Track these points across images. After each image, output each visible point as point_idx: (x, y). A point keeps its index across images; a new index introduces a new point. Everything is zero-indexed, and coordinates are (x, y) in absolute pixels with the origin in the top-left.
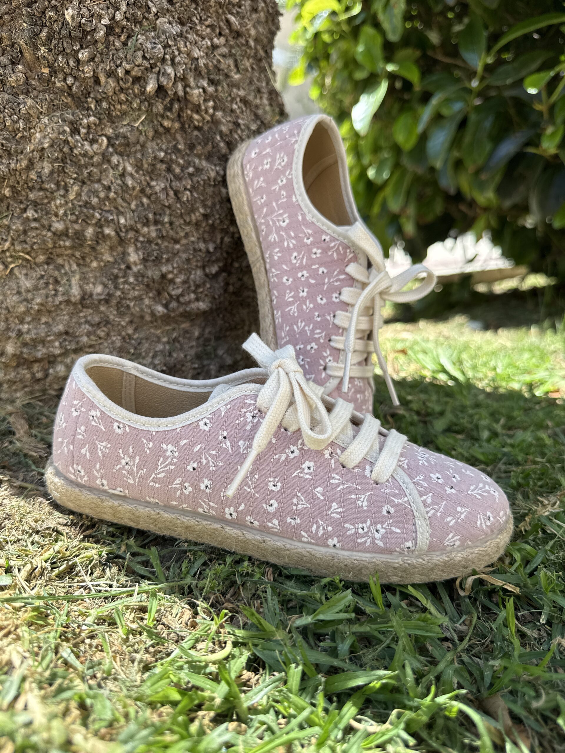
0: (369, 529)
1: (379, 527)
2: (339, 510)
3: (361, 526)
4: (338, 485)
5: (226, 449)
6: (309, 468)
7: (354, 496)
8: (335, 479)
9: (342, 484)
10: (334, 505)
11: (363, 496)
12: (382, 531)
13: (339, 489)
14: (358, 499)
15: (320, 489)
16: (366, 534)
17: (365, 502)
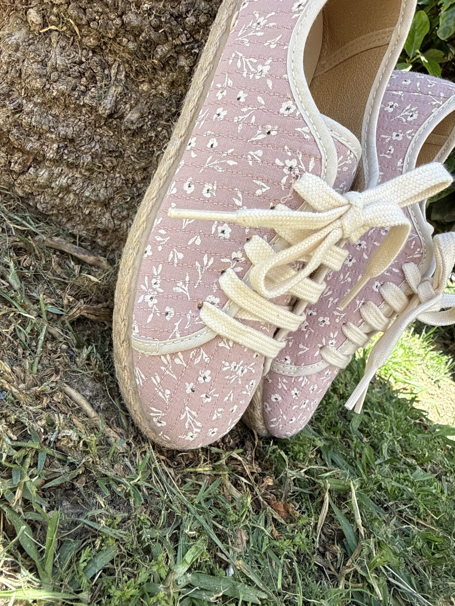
0: (154, 290)
1: (155, 301)
2: (176, 261)
3: (159, 282)
4: (201, 262)
5: (254, 134)
6: (223, 232)
7: (187, 279)
8: (208, 260)
9: (202, 267)
10: (181, 256)
11: (186, 289)
12: (150, 304)
13: (197, 264)
14: (184, 283)
15: (198, 242)
16: (150, 286)
17: (181, 290)
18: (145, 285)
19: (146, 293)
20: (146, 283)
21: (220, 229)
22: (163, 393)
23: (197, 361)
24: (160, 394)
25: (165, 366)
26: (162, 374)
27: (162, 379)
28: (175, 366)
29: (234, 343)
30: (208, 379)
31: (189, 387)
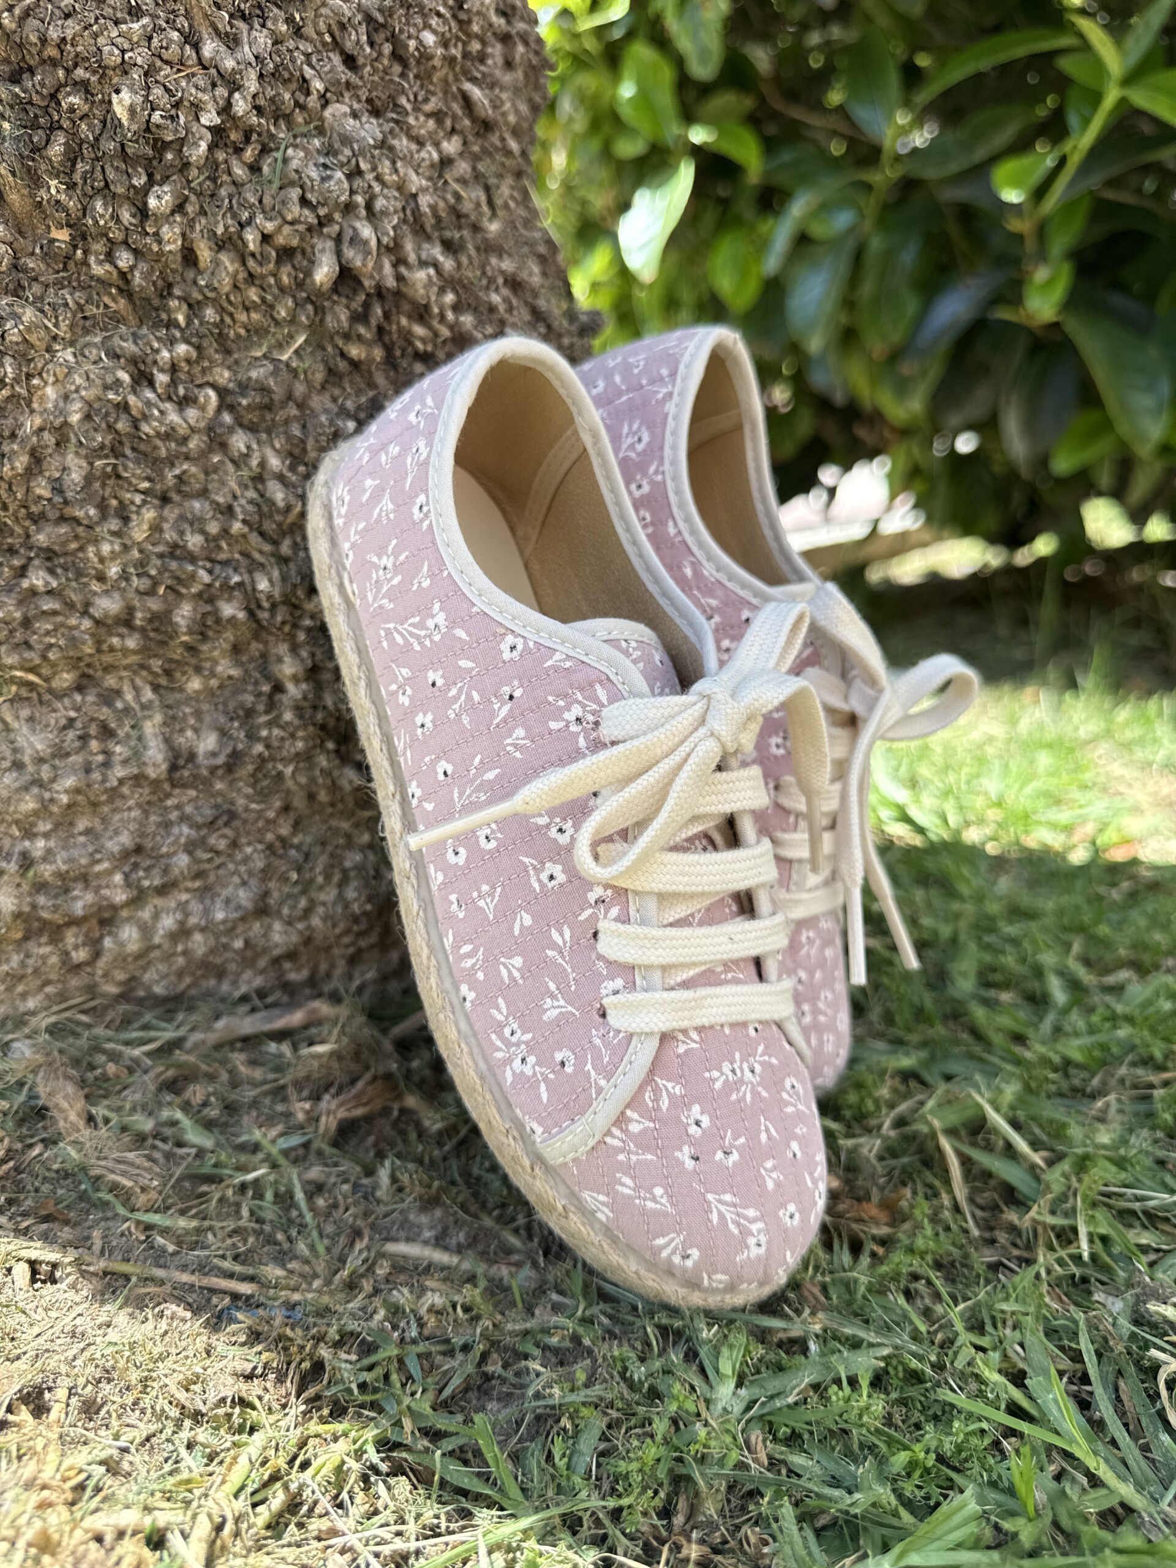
0: (518, 1044)
1: (532, 1059)
2: (516, 974)
3: (515, 1026)
4: (554, 946)
5: (493, 714)
6: (552, 877)
7: (552, 986)
8: (562, 935)
9: (561, 952)
10: (518, 961)
11: (562, 1003)
12: (528, 1070)
13: (550, 953)
14: (553, 997)
15: (528, 920)
16: (508, 1044)
17: (556, 1012)
18: (499, 1049)
19: (509, 1061)
20: (499, 1043)
21: (544, 877)
22: (654, 1199)
23: (665, 1103)
24: (650, 1205)
25: (623, 1150)
26: (628, 1169)
27: (634, 1178)
28: (636, 1138)
29: (700, 1029)
30: (706, 1121)
31: (684, 1155)
